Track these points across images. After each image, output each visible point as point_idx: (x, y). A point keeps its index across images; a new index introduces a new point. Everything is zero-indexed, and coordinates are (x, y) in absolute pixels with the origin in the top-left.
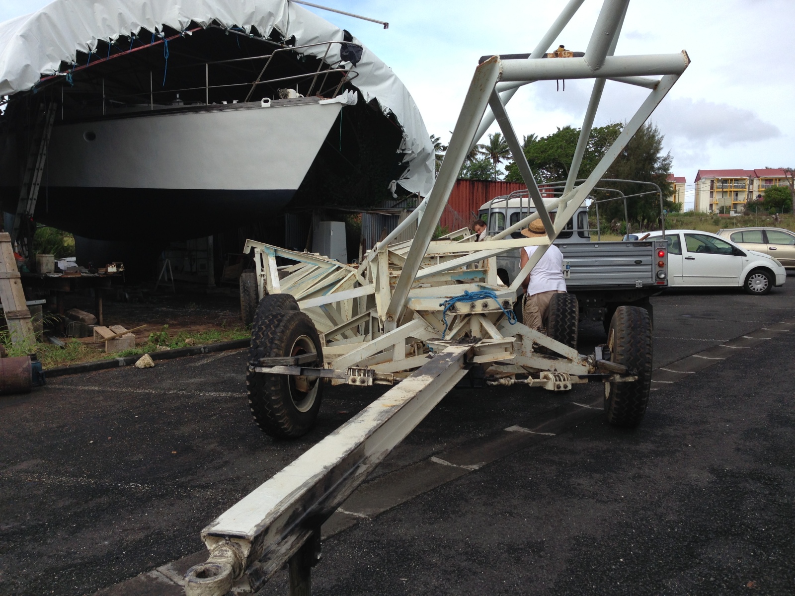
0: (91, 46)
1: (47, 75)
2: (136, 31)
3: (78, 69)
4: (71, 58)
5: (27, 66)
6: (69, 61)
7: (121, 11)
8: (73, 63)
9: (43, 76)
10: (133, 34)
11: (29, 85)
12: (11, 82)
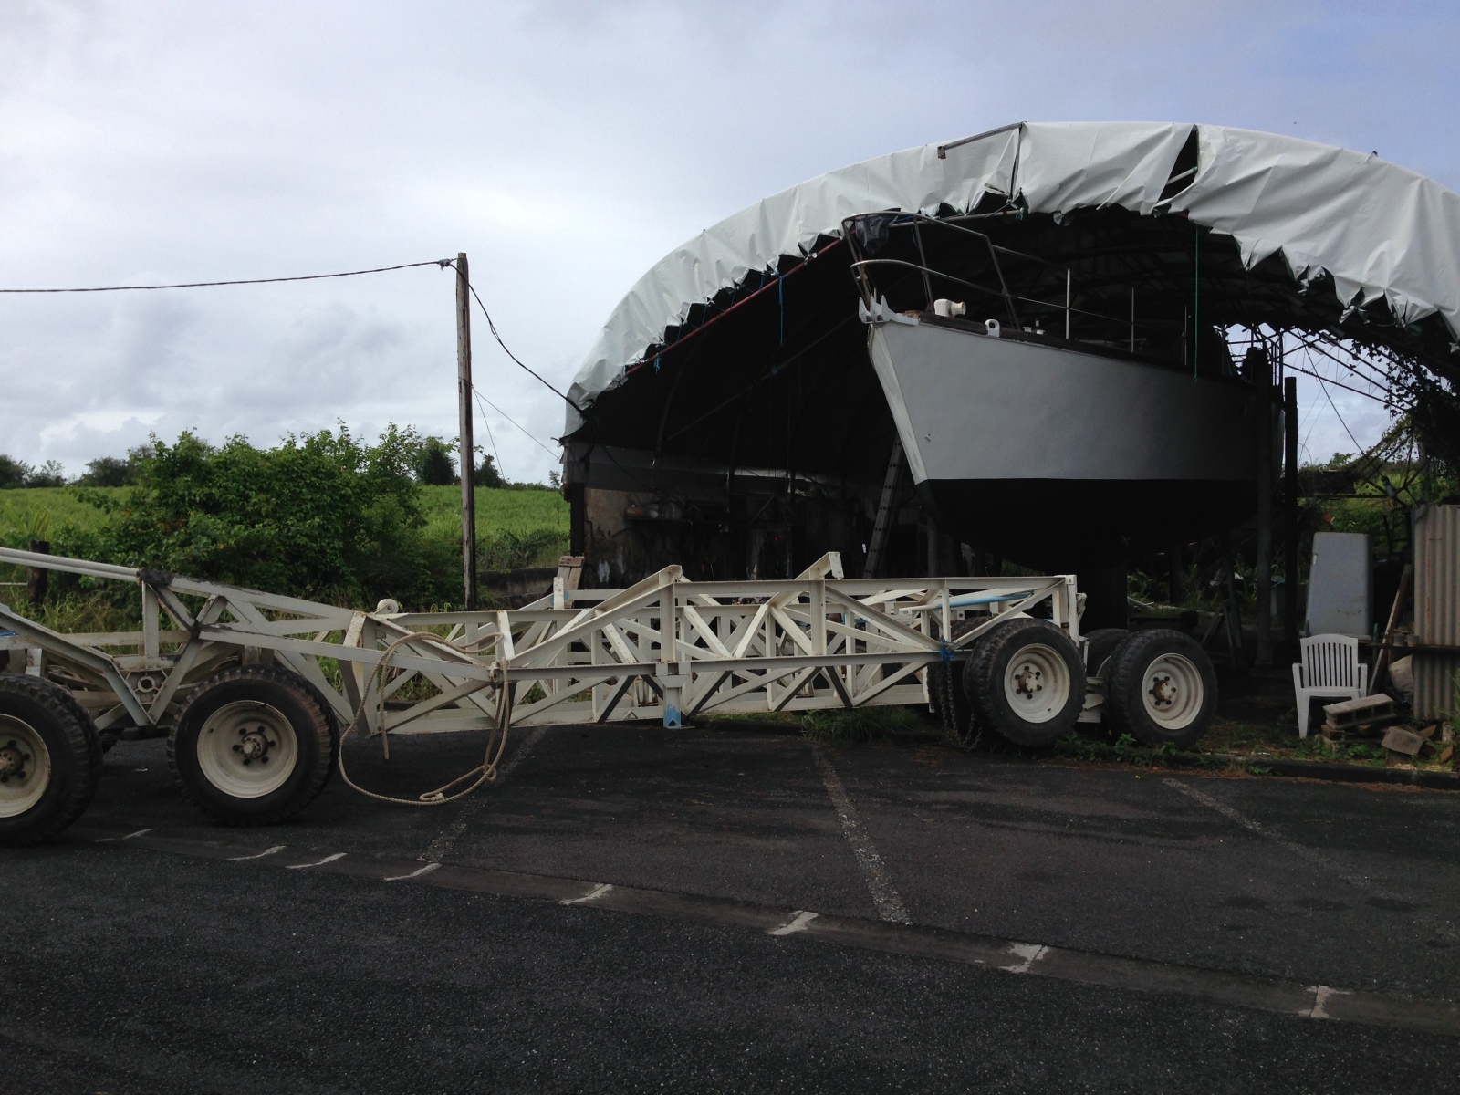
0: (683, 316)
1: (632, 366)
2: (739, 278)
3: (669, 348)
4: (657, 336)
5: (602, 362)
6: (657, 342)
7: (719, 258)
8: (662, 343)
9: (628, 368)
10: (736, 284)
11: (607, 383)
12: (581, 384)
